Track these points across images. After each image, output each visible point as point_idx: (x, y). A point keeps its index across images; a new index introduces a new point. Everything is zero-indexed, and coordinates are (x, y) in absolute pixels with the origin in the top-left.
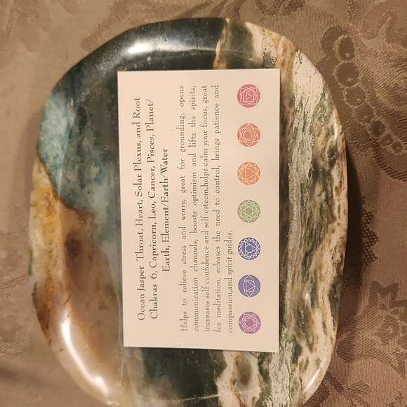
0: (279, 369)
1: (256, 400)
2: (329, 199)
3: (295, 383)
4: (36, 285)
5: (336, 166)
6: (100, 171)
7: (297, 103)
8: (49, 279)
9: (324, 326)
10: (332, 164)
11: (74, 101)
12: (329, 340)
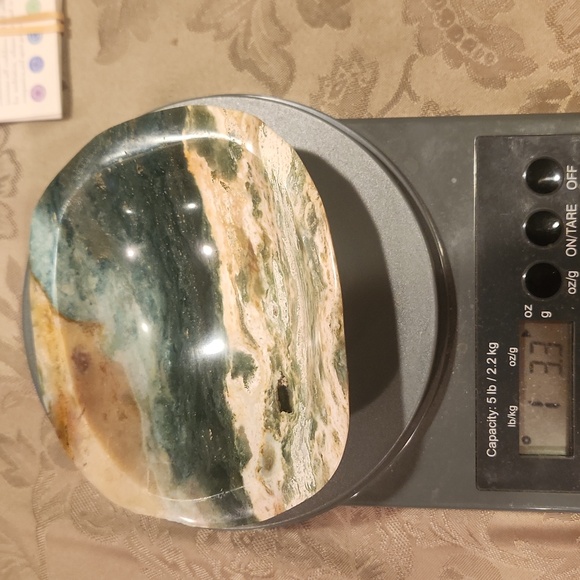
0: (300, 448)
1: (281, 484)
2: (317, 267)
3: (316, 460)
4: (50, 403)
5: (317, 233)
6: (100, 280)
7: (270, 176)
8: (61, 395)
9: (335, 396)
10: (313, 231)
11: (57, 214)
12: (342, 409)
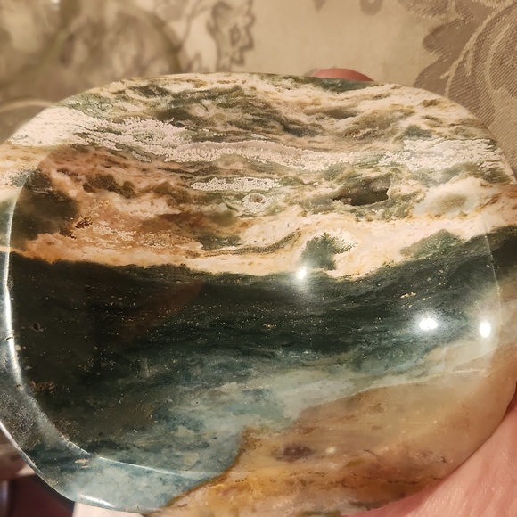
0: (441, 155)
1: (484, 182)
2: (211, 95)
3: (457, 133)
4: (353, 504)
5: (167, 88)
6: (183, 424)
7: (82, 142)
8: (343, 483)
9: (379, 97)
10: (164, 93)
12: (396, 91)
